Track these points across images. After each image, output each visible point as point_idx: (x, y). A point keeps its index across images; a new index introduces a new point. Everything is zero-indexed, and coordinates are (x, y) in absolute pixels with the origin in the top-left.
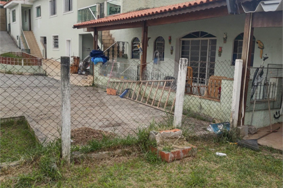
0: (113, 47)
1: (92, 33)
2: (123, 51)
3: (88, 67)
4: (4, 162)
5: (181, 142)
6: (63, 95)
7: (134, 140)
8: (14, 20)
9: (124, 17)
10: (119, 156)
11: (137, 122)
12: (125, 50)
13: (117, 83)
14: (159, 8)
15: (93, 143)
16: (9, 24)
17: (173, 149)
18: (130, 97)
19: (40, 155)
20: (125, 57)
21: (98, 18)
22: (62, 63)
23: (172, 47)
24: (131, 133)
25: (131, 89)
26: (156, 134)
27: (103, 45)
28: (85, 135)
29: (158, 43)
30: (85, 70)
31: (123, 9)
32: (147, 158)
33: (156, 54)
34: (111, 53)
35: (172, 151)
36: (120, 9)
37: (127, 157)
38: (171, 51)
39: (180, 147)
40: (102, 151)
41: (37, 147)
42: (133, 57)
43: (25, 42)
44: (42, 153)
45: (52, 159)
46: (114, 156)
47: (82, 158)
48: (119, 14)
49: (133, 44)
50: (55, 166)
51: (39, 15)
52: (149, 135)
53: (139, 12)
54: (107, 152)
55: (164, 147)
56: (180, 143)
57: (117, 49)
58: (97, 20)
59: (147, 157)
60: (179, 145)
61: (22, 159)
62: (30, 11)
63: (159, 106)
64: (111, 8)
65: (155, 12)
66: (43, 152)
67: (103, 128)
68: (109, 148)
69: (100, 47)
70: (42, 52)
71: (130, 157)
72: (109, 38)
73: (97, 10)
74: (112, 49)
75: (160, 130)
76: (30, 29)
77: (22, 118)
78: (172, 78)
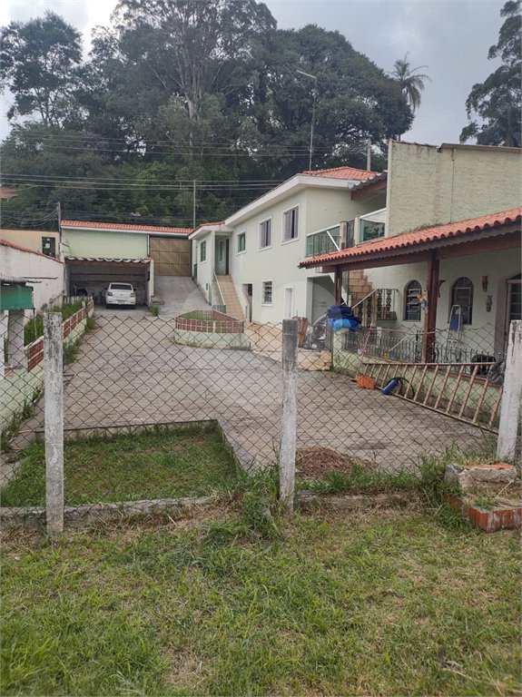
0: (369, 299)
1: (332, 275)
2: (389, 305)
3: (322, 335)
4: (186, 496)
5: (514, 491)
6: (285, 388)
7: (412, 479)
8: (203, 258)
9: (393, 243)
10: (382, 507)
11: (420, 445)
12: (392, 304)
13: (377, 365)
14: (462, 222)
15: (334, 476)
16: (196, 265)
17: (496, 504)
18: (401, 393)
19: (244, 491)
20: (391, 317)
21: (343, 248)
22: (284, 330)
23: (490, 297)
24: (408, 465)
25: (404, 378)
26: (461, 471)
27: (350, 297)
28: (319, 461)
29: (459, 290)
30: (316, 341)
31: (390, 230)
32: (441, 518)
33: (454, 312)
34: (364, 310)
35: (496, 509)
36: (383, 229)
37: (398, 510)
38: (488, 304)
39: (512, 502)
40: (350, 495)
41: (239, 477)
42: (406, 318)
43: (218, 294)
44: (246, 487)
45: (264, 500)
46: (373, 506)
47: (314, 502)
48: (380, 239)
49: (407, 292)
50: (268, 513)
51: (242, 247)
52: (444, 471)
53: (422, 233)
54: (361, 497)
55: (477, 498)
56: (512, 493)
57: (376, 303)
58: (340, 252)
59: (441, 516)
60: (509, 499)
61: (215, 495)
62: (228, 241)
63: (463, 415)
64: (366, 228)
65: (455, 231)
66: (249, 486)
67: (354, 451)
68: (364, 491)
69: (345, 301)
70: (244, 309)
71: (407, 512)
72: (362, 283)
73: (341, 235)
74: (367, 302)
75: (468, 464)
76: (227, 273)
77: (214, 422)
78: (491, 359)
